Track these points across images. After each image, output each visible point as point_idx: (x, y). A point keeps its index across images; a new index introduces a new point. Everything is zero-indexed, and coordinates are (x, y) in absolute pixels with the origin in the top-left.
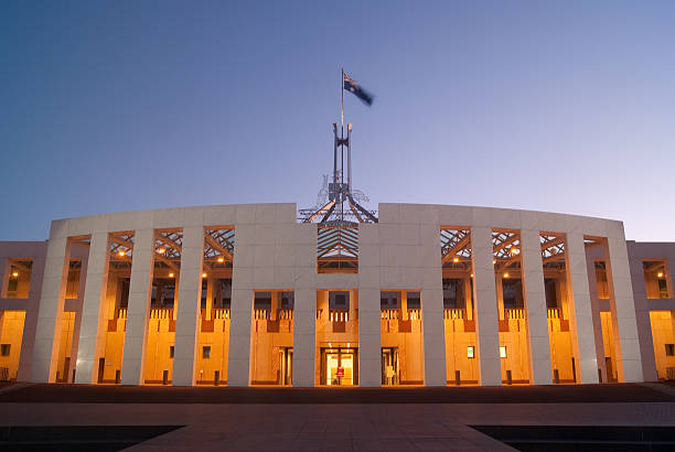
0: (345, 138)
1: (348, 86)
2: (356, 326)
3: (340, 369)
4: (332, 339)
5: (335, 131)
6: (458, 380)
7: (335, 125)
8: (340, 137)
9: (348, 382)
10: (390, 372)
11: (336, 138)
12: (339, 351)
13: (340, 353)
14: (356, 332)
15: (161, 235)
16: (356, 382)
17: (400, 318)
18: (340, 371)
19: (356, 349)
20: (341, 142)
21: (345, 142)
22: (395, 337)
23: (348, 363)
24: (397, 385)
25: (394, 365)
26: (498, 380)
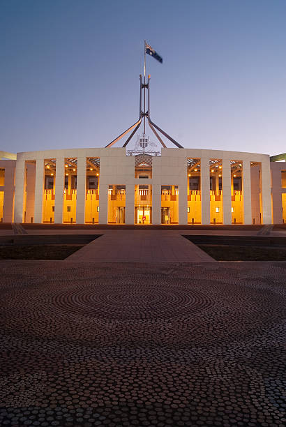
0: (146, 83)
1: (148, 51)
2: (151, 198)
3: (144, 216)
4: (140, 203)
5: (141, 79)
6: (193, 222)
7: (140, 76)
8: (143, 83)
9: (147, 222)
10: (167, 218)
11: (141, 83)
12: (144, 208)
13: (144, 209)
14: (151, 200)
15: (67, 161)
16: (151, 223)
17: (171, 194)
18: (144, 217)
19: (151, 207)
20: (144, 86)
21: (147, 86)
22: (169, 203)
23: (147, 213)
24: (169, 224)
25: (168, 214)
26: (209, 222)
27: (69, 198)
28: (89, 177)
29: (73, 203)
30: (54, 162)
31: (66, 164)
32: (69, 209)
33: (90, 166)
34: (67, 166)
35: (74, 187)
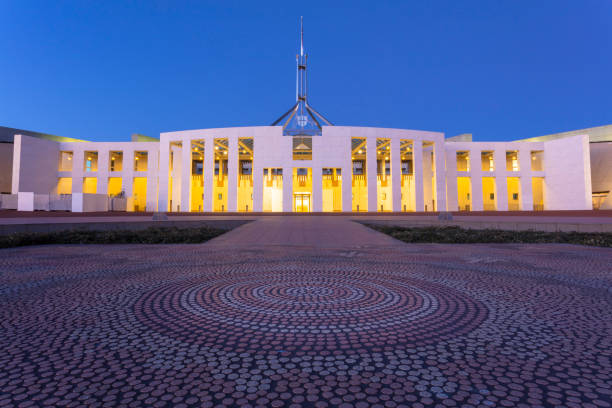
27: (220, 184)
28: (242, 162)
29: (225, 190)
30: (203, 143)
31: (216, 145)
32: (220, 196)
33: (242, 149)
34: (217, 148)
35: (226, 171)
